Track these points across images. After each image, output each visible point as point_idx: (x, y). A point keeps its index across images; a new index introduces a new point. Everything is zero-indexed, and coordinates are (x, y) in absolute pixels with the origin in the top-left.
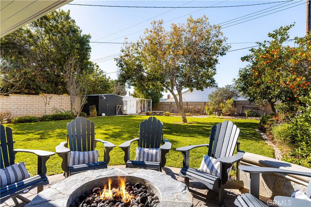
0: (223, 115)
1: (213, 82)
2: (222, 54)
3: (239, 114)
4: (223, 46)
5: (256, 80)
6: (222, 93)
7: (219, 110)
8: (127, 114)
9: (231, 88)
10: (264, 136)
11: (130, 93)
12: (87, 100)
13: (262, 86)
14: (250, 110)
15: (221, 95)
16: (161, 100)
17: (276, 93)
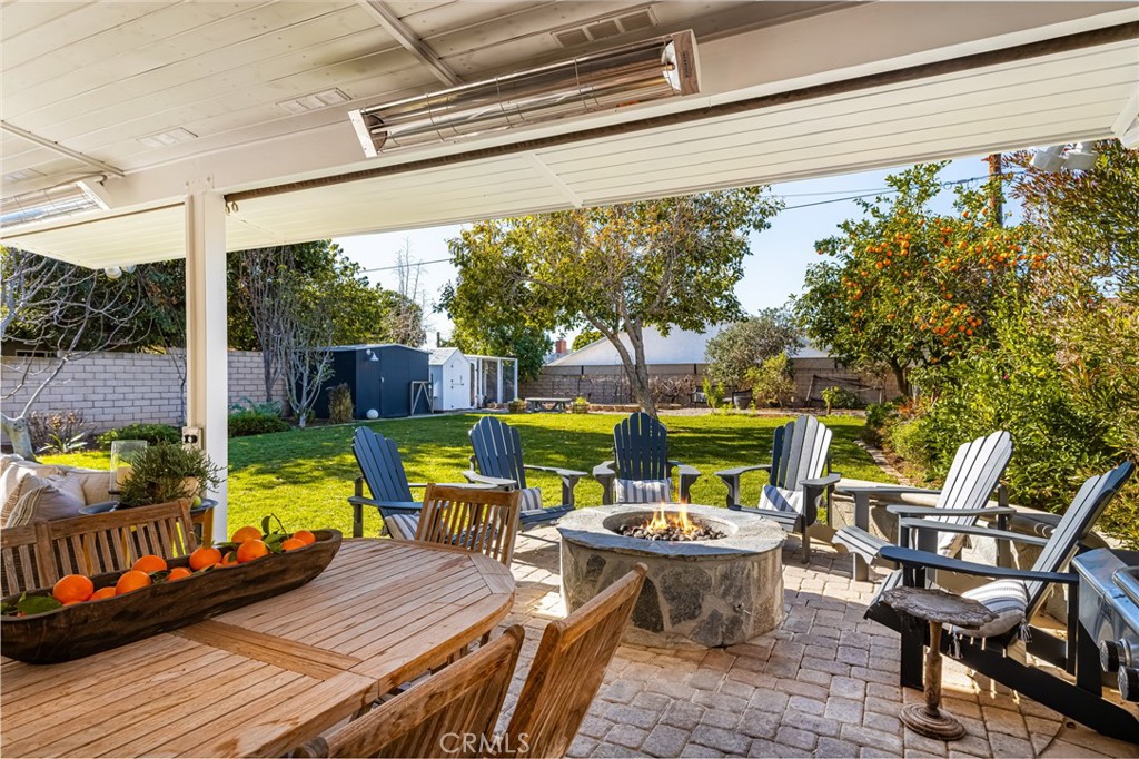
0: (758, 407)
1: (733, 306)
2: (759, 226)
3: (803, 400)
4: (761, 200)
5: (855, 309)
6: (752, 334)
7: (743, 389)
8: (442, 412)
9: (779, 317)
10: (879, 457)
11: (441, 336)
12: (334, 365)
13: (873, 326)
14: (836, 389)
15: (748, 340)
16: (550, 360)
17: (906, 344)
